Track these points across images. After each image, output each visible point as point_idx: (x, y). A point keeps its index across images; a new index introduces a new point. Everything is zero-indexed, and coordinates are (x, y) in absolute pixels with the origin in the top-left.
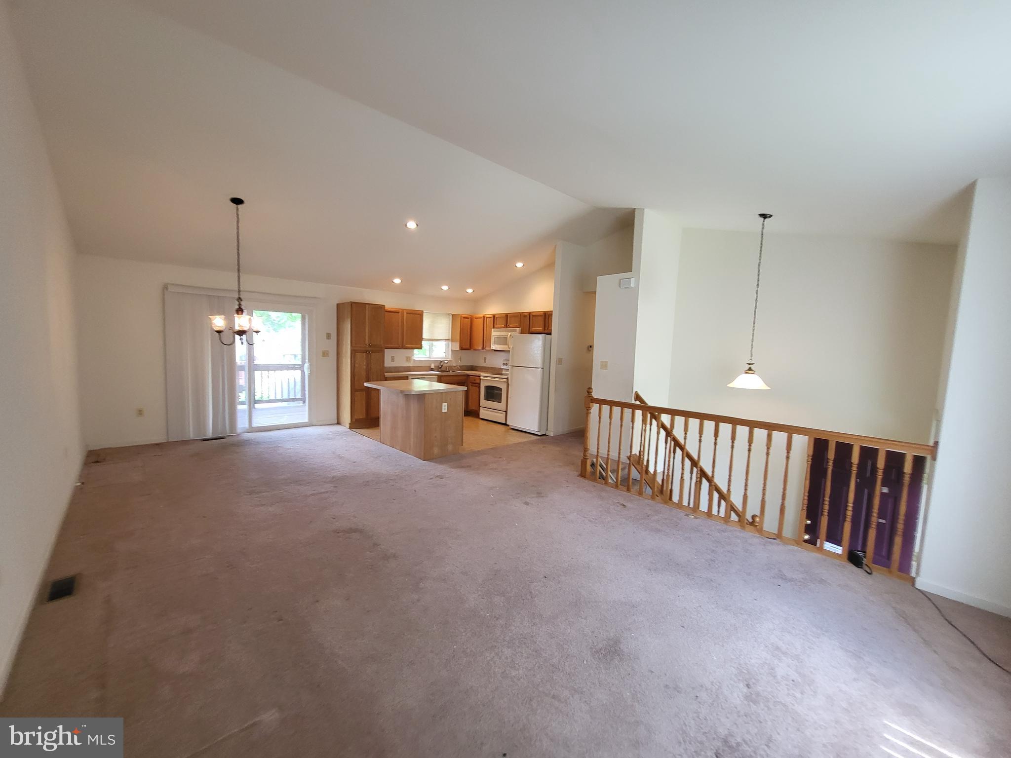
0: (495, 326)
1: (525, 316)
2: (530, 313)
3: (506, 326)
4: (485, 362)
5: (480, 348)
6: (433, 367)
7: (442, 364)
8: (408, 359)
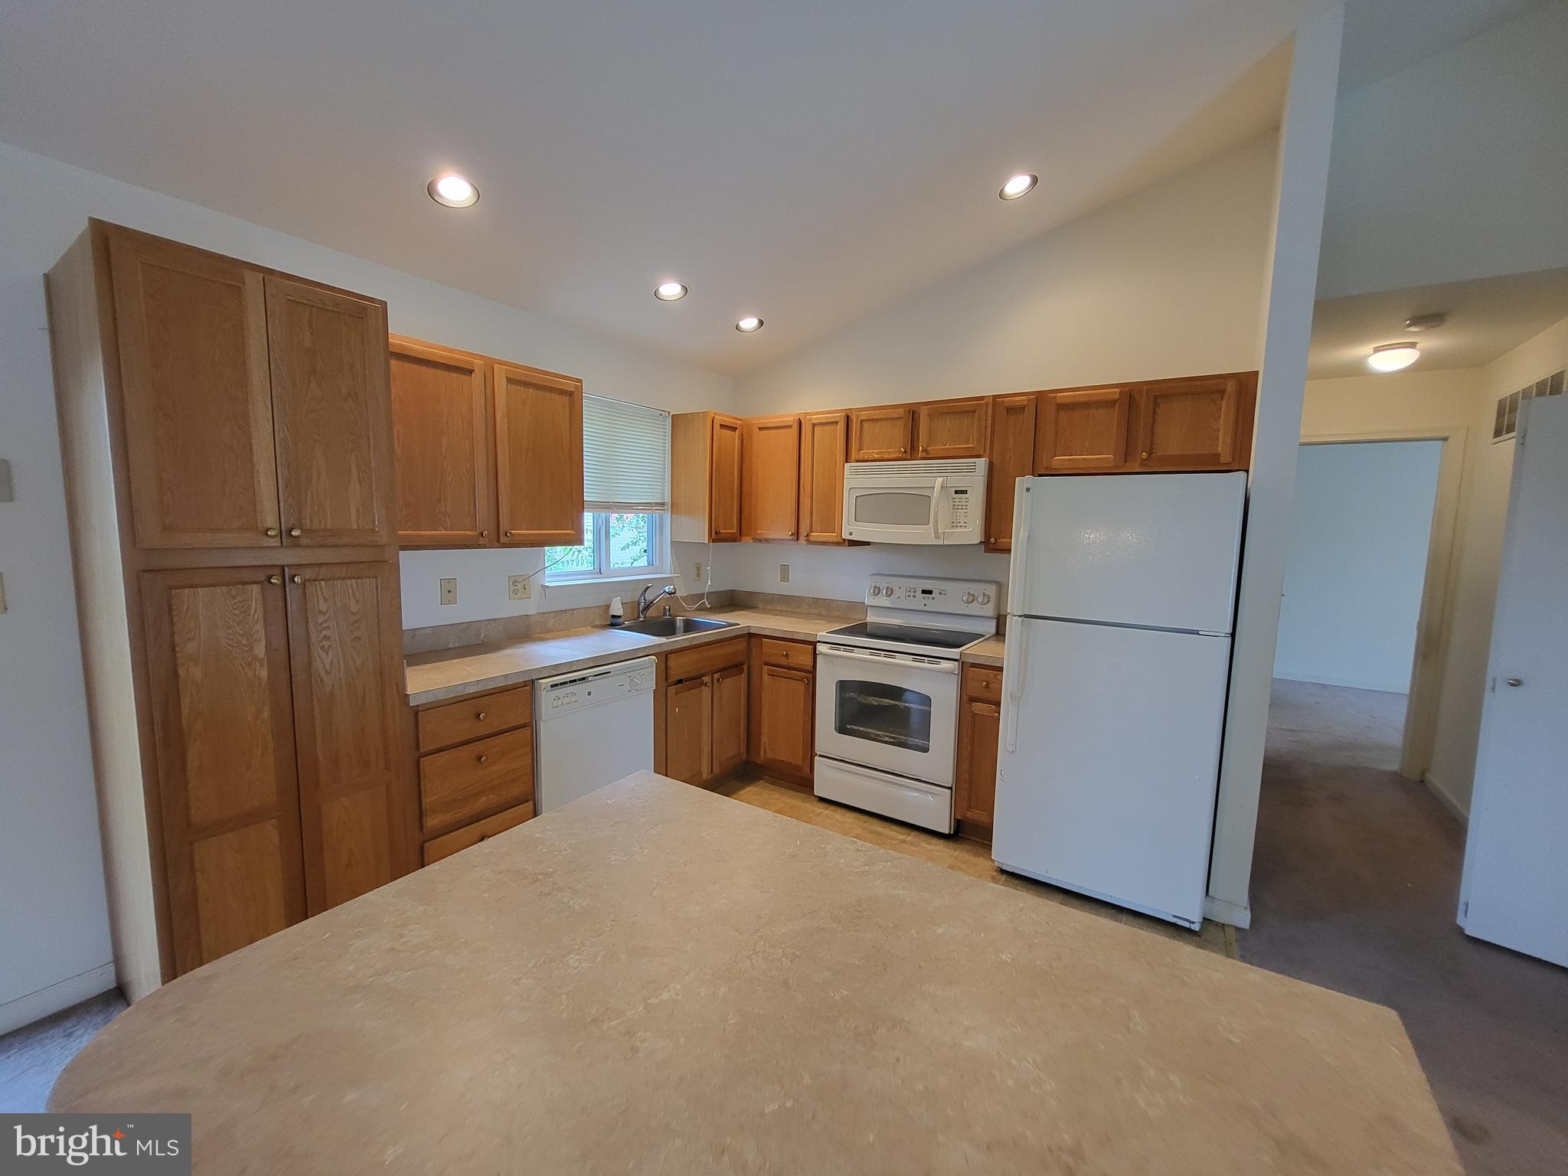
0: (853, 455)
1: (1013, 410)
2: (1040, 398)
3: (911, 451)
4: (785, 578)
5: (787, 534)
6: (617, 609)
7: (649, 596)
8: (519, 585)
